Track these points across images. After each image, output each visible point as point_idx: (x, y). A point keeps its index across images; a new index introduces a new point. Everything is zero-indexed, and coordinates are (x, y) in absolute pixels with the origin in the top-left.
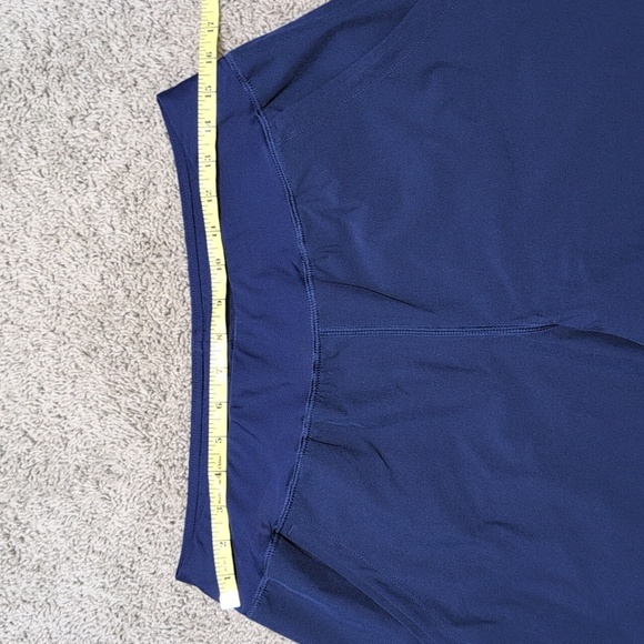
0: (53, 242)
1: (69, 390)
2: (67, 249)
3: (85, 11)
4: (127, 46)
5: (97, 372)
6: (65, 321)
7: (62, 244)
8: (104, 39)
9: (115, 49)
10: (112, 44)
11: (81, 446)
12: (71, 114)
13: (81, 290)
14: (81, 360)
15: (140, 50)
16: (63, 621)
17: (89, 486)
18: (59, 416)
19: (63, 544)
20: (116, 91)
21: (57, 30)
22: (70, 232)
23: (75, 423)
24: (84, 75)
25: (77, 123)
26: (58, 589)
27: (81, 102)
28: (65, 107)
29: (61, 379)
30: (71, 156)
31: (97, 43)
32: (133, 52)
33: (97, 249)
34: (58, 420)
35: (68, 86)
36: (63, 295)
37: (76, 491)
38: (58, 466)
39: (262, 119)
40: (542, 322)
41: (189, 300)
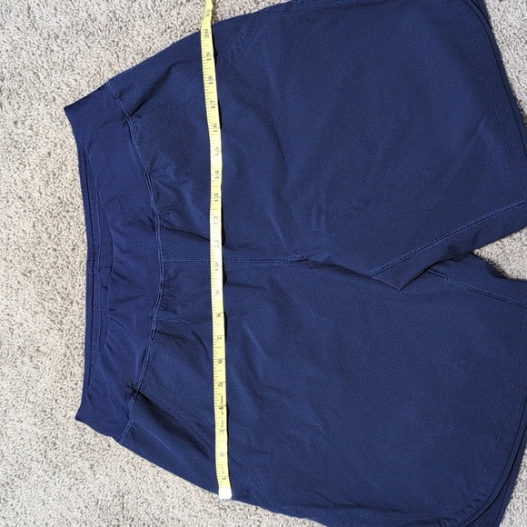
0: (5, 202)
1: (14, 298)
2: (13, 206)
3: (24, 53)
4: (49, 75)
5: (31, 286)
6: (11, 253)
7: (10, 203)
8: (35, 71)
9: (42, 78)
10: (40, 74)
11: (21, 334)
12: (15, 120)
13: (21, 234)
14: (21, 278)
15: (56, 77)
16: (11, 446)
17: (26, 359)
18: (8, 314)
19: (11, 397)
20: (42, 105)
21: (7, 65)
22: (15, 196)
23: (18, 318)
24: (23, 94)
25: (19, 125)
26: (8, 425)
27: (21, 112)
28: (12, 115)
29: (9, 291)
30: (15, 147)
31: (31, 74)
32: (53, 79)
33: (31, 207)
34: (7, 317)
35: (13, 102)
36: (10, 237)
37: (19, 363)
38: (7, 346)
39: (130, 122)
40: (298, 257)
41: (86, 241)
